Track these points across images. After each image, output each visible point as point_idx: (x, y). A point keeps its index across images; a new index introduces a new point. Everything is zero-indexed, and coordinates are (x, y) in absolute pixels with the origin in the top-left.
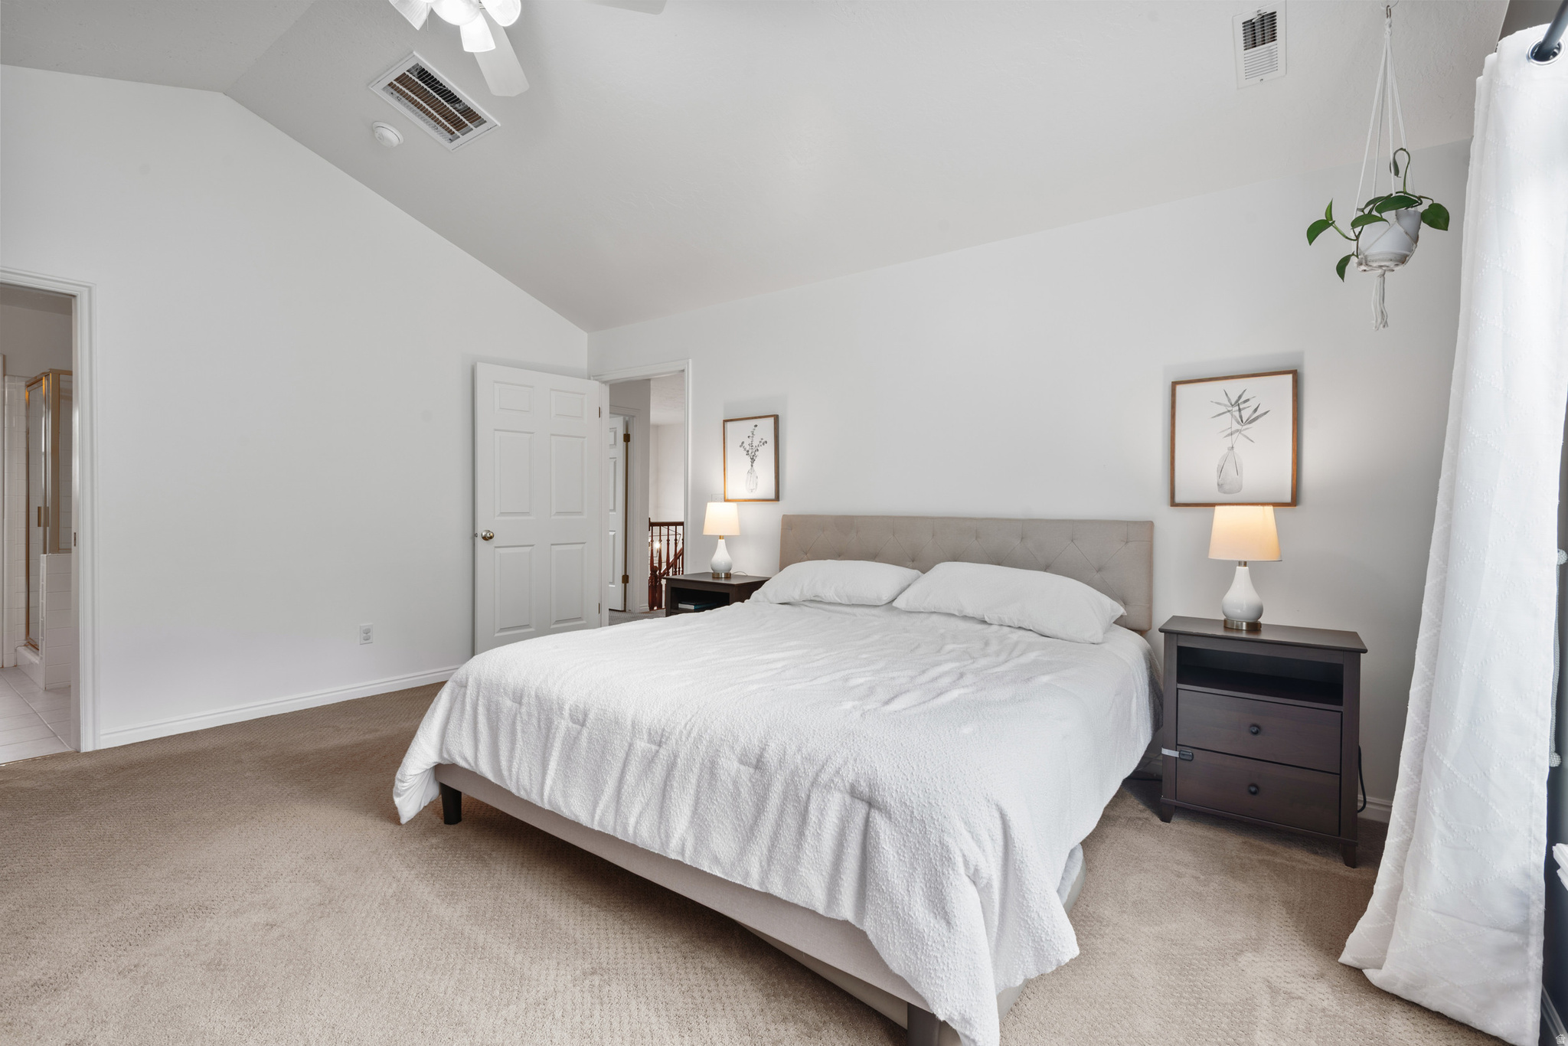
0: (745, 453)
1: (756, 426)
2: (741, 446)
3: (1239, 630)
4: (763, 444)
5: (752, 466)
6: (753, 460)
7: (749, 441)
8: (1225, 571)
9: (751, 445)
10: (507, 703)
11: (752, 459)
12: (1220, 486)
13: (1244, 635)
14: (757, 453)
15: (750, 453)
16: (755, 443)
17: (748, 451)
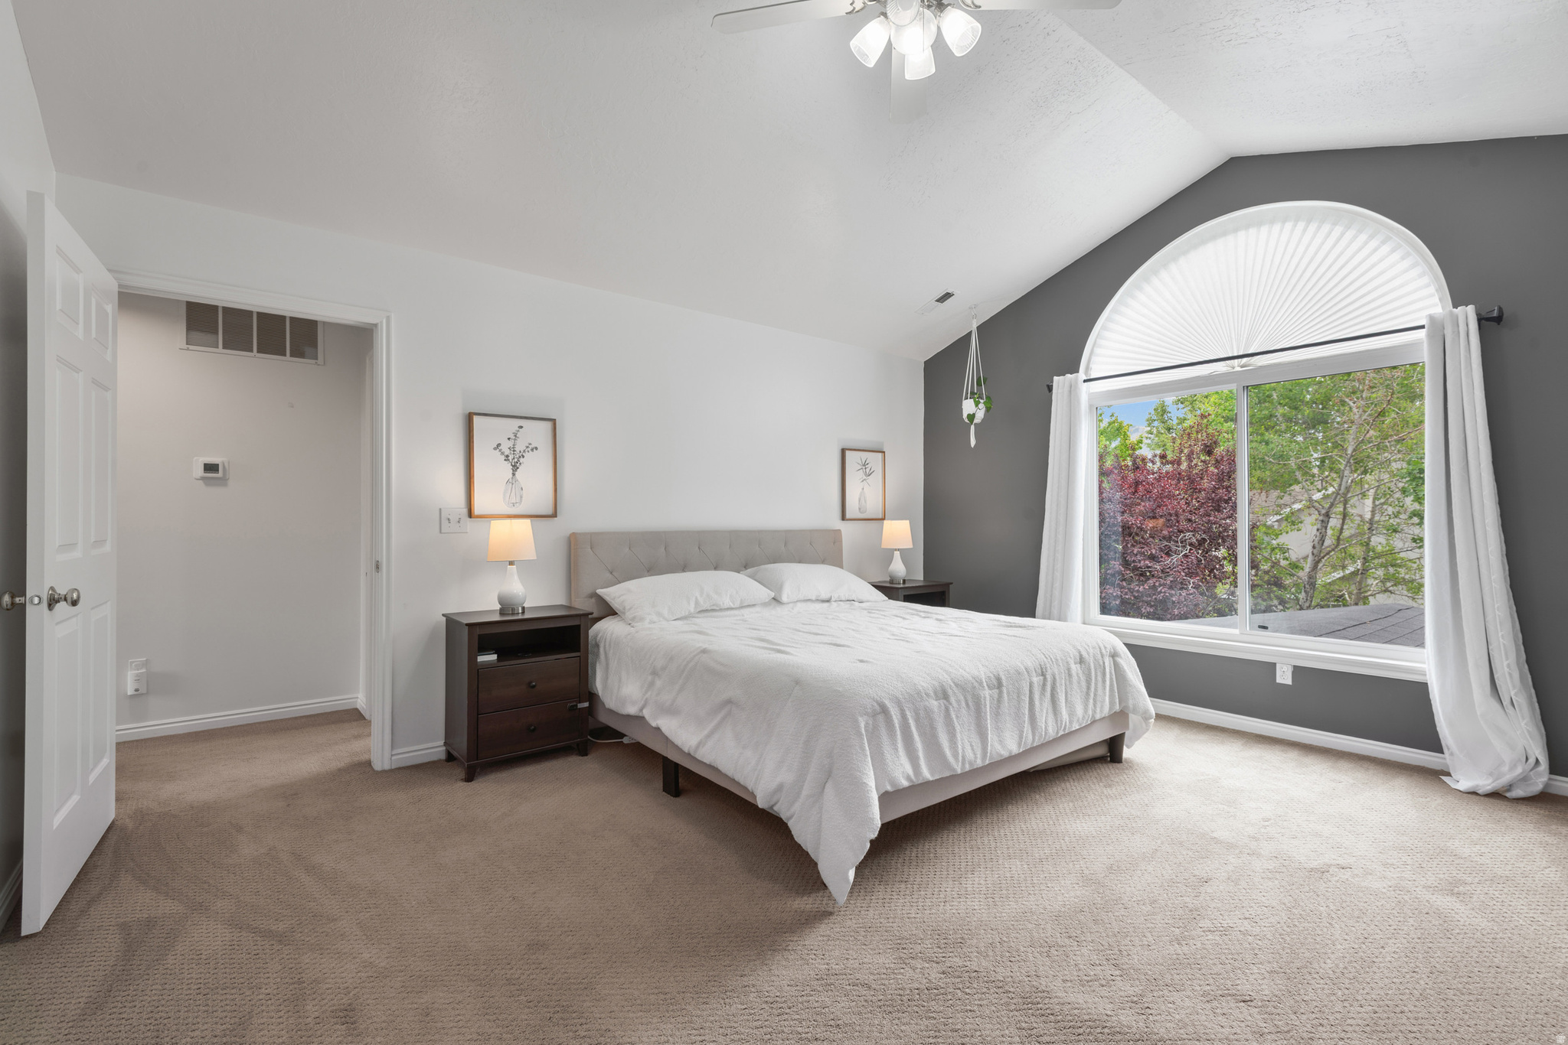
0: (503, 458)
1: (521, 427)
2: (495, 449)
3: (899, 584)
4: (532, 450)
5: (514, 474)
6: (515, 468)
7: (510, 444)
8: (888, 555)
9: (513, 449)
10: (934, 704)
11: (513, 466)
12: (860, 509)
13: (902, 586)
14: (521, 460)
15: (510, 458)
16: (520, 447)
17: (507, 456)
